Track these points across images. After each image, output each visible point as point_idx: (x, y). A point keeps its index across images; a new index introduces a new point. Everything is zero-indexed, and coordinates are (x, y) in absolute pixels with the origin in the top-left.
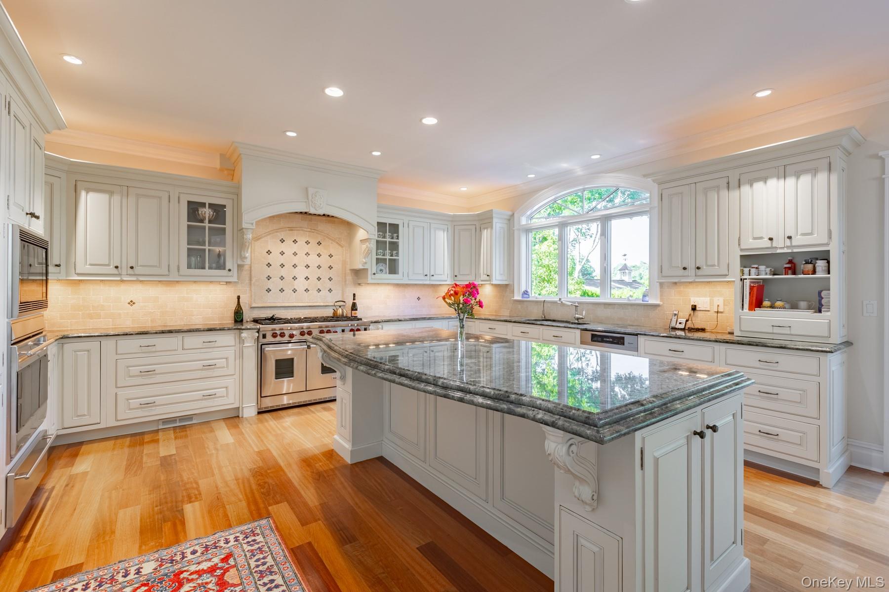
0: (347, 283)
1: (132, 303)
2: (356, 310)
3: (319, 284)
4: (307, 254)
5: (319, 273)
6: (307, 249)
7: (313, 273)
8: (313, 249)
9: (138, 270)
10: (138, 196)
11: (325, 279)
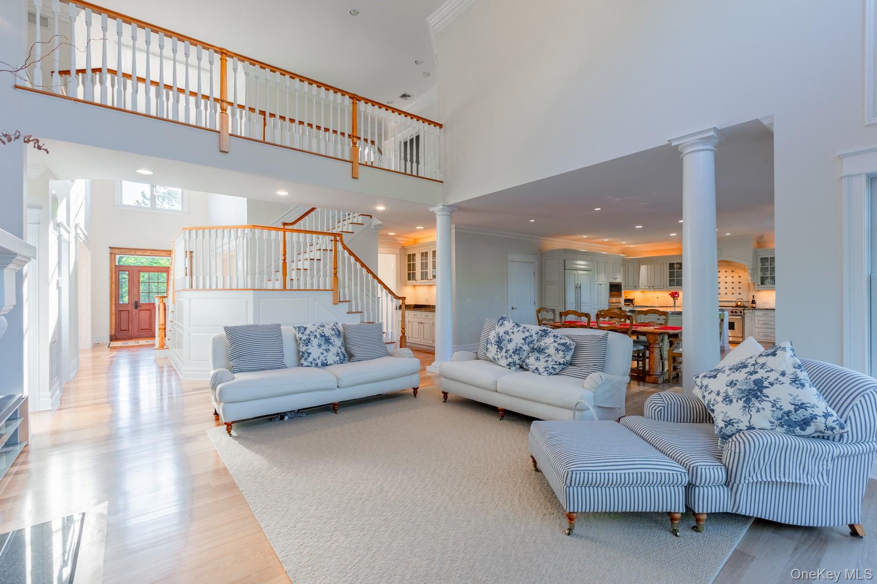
0: (751, 290)
1: (657, 298)
2: (755, 303)
3: (733, 291)
4: (726, 277)
5: (733, 285)
6: (725, 274)
7: (729, 286)
8: (730, 274)
9: (655, 287)
10: (654, 264)
11: (736, 288)
